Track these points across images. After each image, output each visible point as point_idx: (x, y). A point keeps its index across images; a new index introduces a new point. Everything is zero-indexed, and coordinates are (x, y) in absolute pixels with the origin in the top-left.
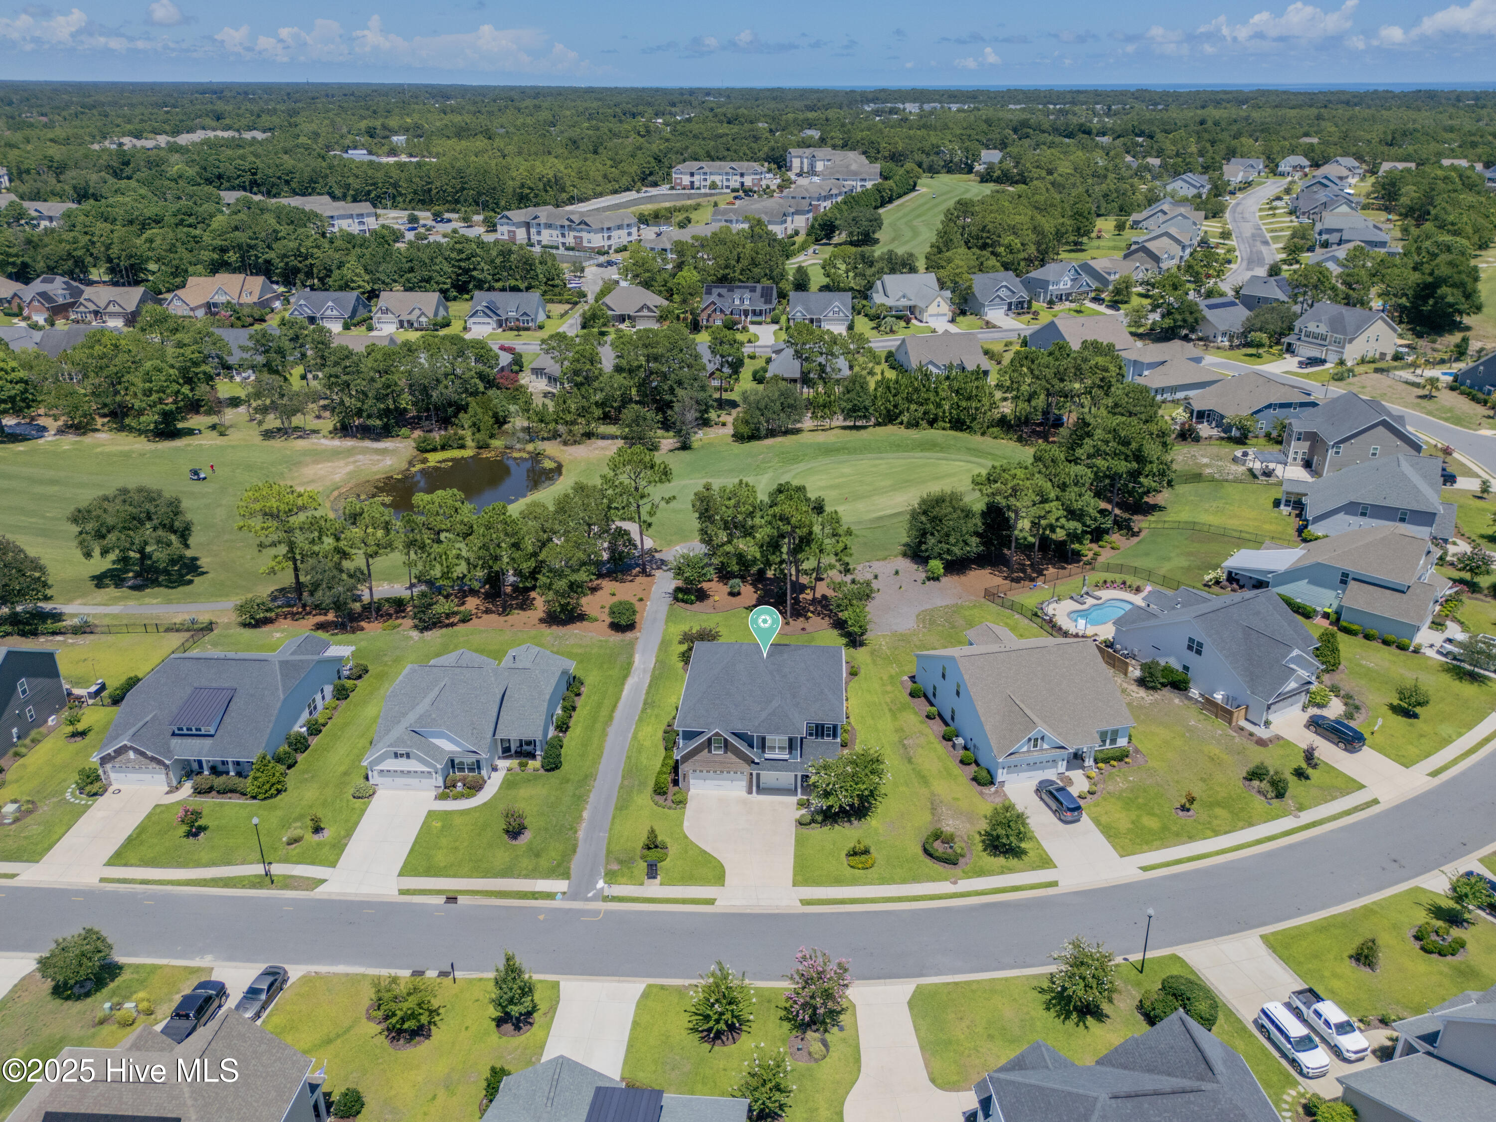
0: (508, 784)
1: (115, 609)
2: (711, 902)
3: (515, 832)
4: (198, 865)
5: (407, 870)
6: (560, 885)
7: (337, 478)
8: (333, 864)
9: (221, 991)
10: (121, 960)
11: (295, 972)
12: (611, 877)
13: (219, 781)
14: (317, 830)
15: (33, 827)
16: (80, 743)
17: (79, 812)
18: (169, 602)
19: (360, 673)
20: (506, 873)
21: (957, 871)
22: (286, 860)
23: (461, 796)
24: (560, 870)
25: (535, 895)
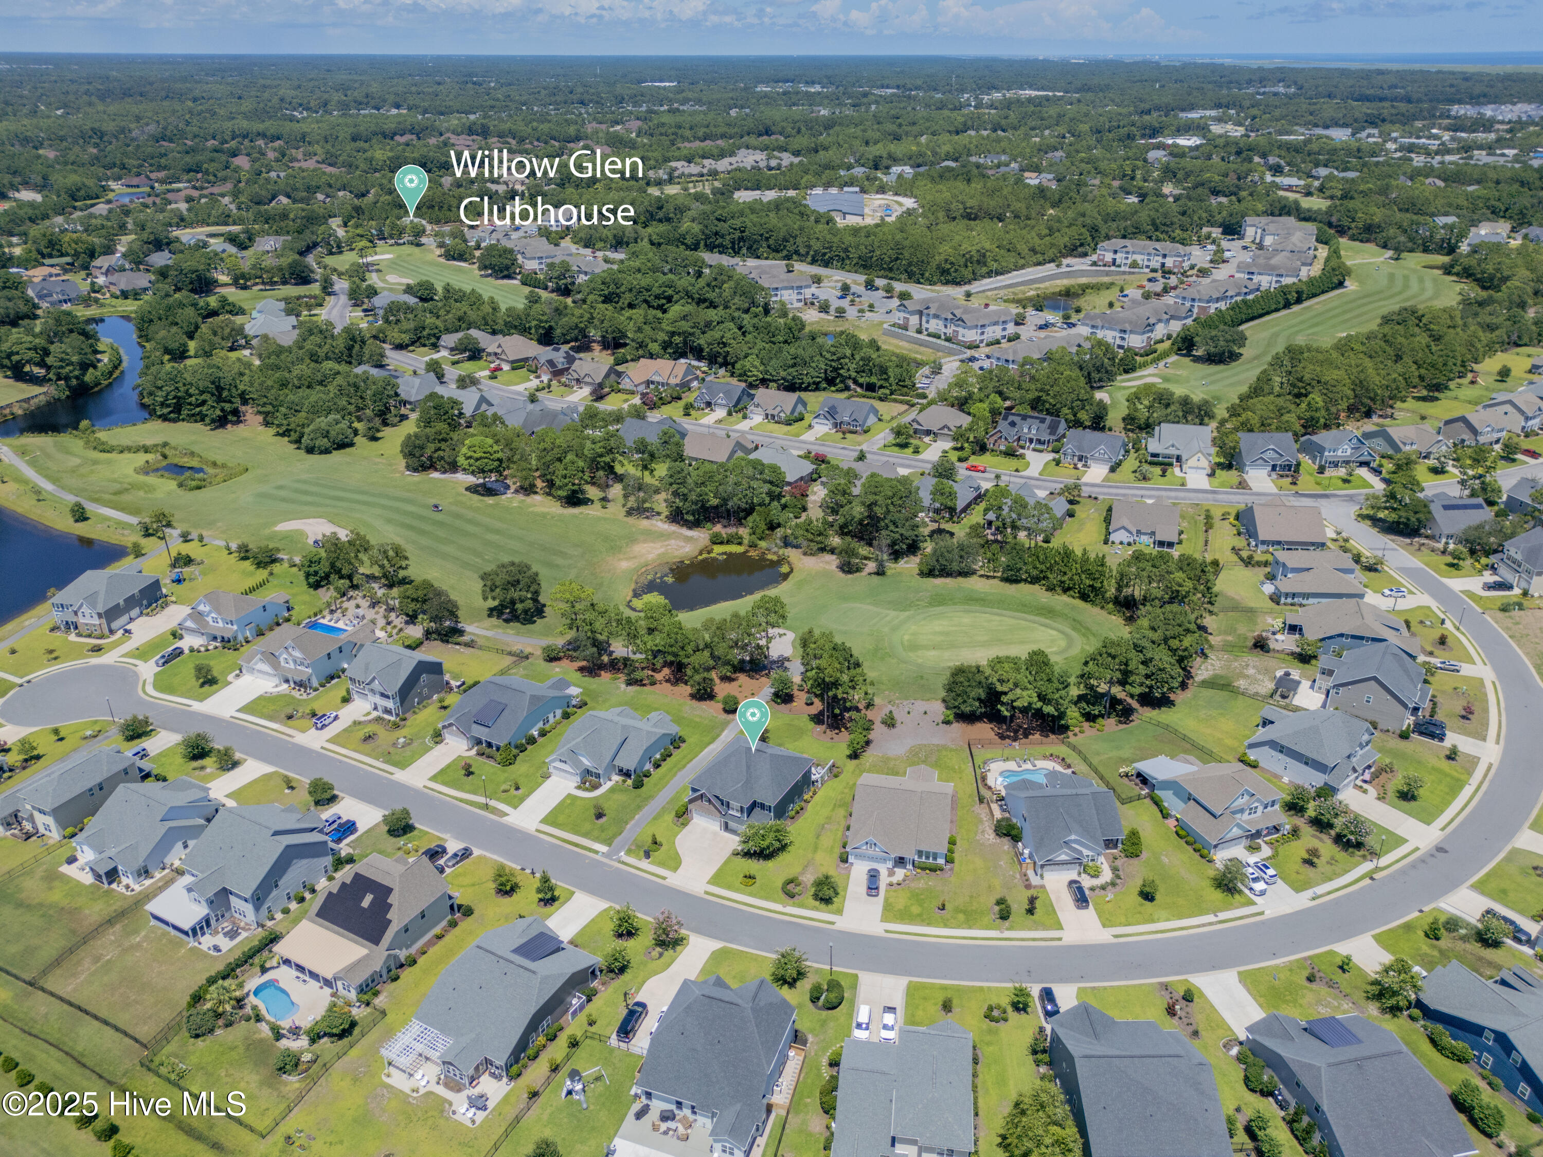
0: (612, 790)
1: (489, 634)
2: (664, 878)
3: (599, 816)
4: (463, 790)
5: (544, 821)
6: (603, 848)
7: (651, 557)
8: (515, 808)
9: (444, 851)
10: (417, 825)
11: (476, 852)
12: (629, 852)
13: (488, 751)
14: (517, 788)
15: (408, 752)
16: (443, 712)
17: (428, 749)
18: (518, 634)
19: (583, 705)
20: (586, 835)
21: (791, 901)
22: (498, 799)
23: (587, 790)
24: (608, 842)
25: (590, 850)
